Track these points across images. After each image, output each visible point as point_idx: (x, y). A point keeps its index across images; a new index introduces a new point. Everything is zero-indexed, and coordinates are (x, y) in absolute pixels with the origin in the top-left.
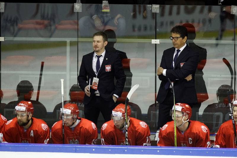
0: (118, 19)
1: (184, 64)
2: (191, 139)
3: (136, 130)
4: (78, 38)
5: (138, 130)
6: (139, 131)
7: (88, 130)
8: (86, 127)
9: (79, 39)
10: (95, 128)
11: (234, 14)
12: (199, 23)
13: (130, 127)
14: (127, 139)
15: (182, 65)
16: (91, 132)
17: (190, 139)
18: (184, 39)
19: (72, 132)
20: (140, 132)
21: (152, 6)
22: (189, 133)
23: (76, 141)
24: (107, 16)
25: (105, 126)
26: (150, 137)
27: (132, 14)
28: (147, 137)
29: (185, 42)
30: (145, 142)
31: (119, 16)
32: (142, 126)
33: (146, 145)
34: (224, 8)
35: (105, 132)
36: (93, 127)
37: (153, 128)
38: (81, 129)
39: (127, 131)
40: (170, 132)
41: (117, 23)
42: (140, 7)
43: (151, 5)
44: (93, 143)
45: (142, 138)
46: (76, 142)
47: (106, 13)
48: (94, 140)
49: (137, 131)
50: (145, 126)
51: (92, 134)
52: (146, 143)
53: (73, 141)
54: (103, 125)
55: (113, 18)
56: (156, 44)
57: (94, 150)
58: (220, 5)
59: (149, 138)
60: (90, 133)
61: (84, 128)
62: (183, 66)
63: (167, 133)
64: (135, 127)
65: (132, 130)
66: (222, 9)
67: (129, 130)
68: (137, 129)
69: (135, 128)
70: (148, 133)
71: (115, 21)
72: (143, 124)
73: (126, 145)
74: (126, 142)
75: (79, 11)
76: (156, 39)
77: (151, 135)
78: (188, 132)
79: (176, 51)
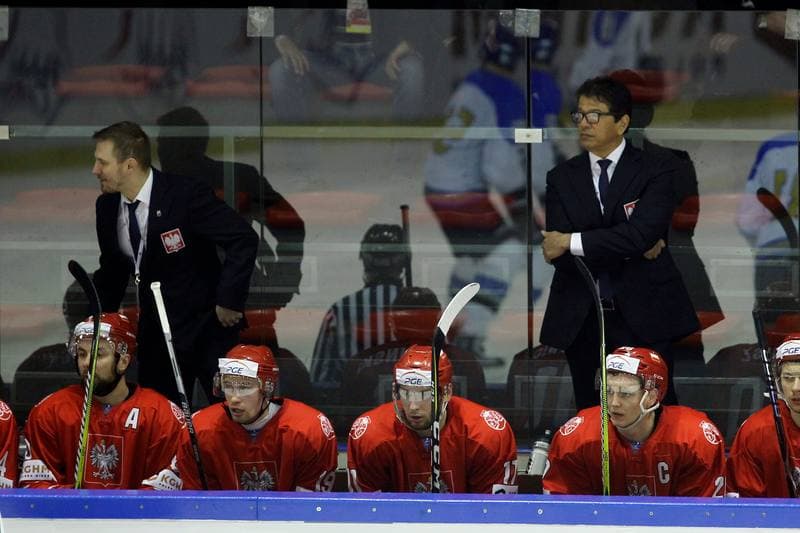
0: (400, 59)
2: (666, 468)
3: (470, 437)
4: (261, 125)
5: (475, 437)
6: (480, 441)
7: (307, 440)
8: (300, 430)
9: (265, 128)
10: (331, 435)
11: (795, 38)
12: (679, 70)
13: (449, 429)
14: (437, 472)
15: (629, 211)
16: (317, 447)
17: (663, 468)
18: (619, 123)
19: (252, 446)
20: (481, 446)
21: (514, 13)
22: (659, 444)
23: (262, 475)
24: (363, 50)
25: (362, 424)
26: (515, 463)
27: (448, 42)
28: (506, 464)
29: (621, 132)
30: (500, 480)
31: (402, 48)
32: (491, 425)
33: (502, 491)
34: (763, 18)
35: (362, 445)
36: (325, 430)
37: (523, 433)
38: (284, 434)
39: (436, 442)
40: (588, 444)
42: (476, 17)
43: (510, 12)
44: (322, 484)
45: (490, 466)
46: (264, 478)
47: (361, 37)
48: (325, 472)
49: (472, 442)
50: (501, 424)
51: (318, 451)
52: (502, 484)
53: (253, 476)
54: (356, 423)
55: (382, 58)
56: (529, 145)
57: (319, 509)
58: (748, 9)
59: (512, 467)
60: (315, 451)
61: (295, 433)
62: (633, 214)
63: (578, 445)
64: (466, 426)
65: (456, 439)
66: (755, 22)
67: (447, 439)
68: (473, 435)
69: (466, 432)
70: (509, 449)
71: (391, 66)
72: (492, 420)
73: (435, 490)
74: (434, 480)
75: (263, 36)
77: (518, 457)
78: (655, 442)
79: (598, 167)
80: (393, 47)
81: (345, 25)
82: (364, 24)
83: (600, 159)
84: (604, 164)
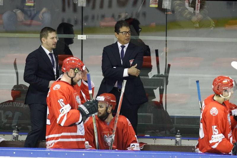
0: (43, 14)
1: (134, 60)
11: (165, 8)
31: (44, 10)
41: (42, 18)
47: (30, 7)
56: (82, 40)
57: (14, 153)
71: (40, 15)
76: (82, 34)
79: (121, 47)
80: (41, 10)
81: (25, 3)
82: (31, 3)
83: (121, 45)
84: (123, 47)
